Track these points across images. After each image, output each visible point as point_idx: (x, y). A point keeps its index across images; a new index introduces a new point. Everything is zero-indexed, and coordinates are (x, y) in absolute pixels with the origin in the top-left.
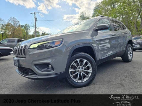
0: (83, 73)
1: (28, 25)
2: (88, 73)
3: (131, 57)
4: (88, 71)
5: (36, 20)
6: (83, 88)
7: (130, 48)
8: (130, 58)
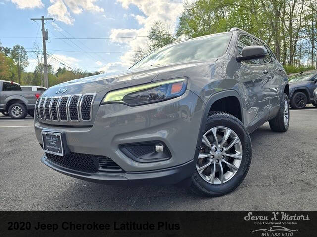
0: (224, 161)
1: (23, 48)
4: (235, 156)
5: (45, 37)
7: (286, 102)
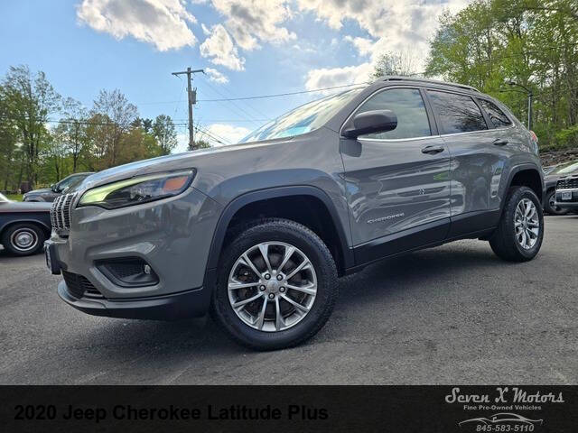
0: (283, 295)
2: (303, 298)
3: (533, 242)
4: (305, 289)
5: (193, 99)
6: (283, 351)
7: (530, 204)
8: (527, 243)
